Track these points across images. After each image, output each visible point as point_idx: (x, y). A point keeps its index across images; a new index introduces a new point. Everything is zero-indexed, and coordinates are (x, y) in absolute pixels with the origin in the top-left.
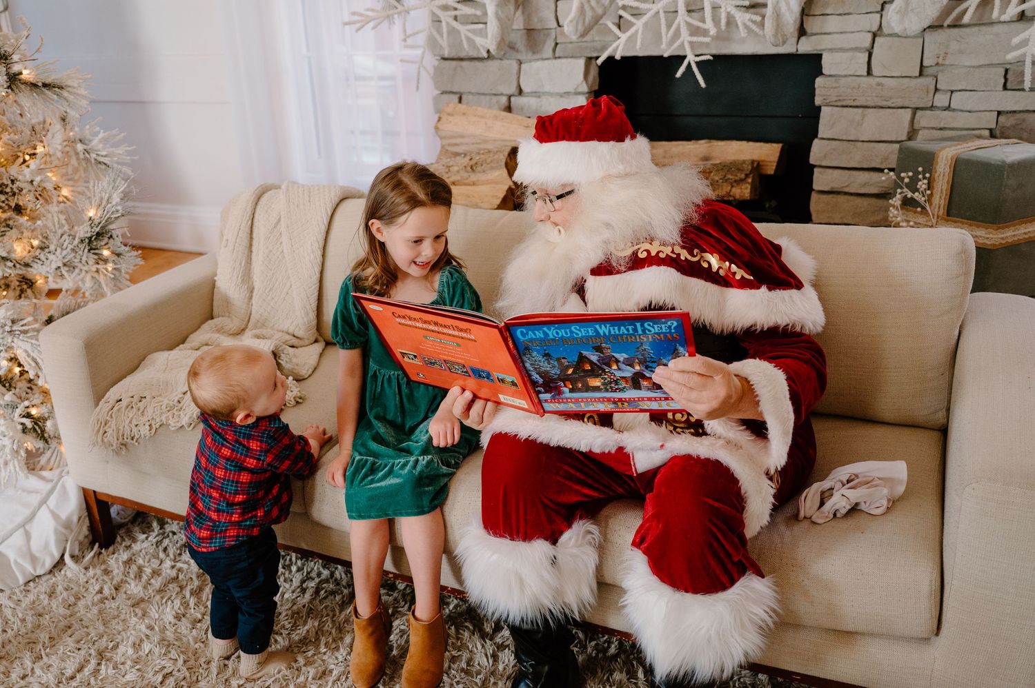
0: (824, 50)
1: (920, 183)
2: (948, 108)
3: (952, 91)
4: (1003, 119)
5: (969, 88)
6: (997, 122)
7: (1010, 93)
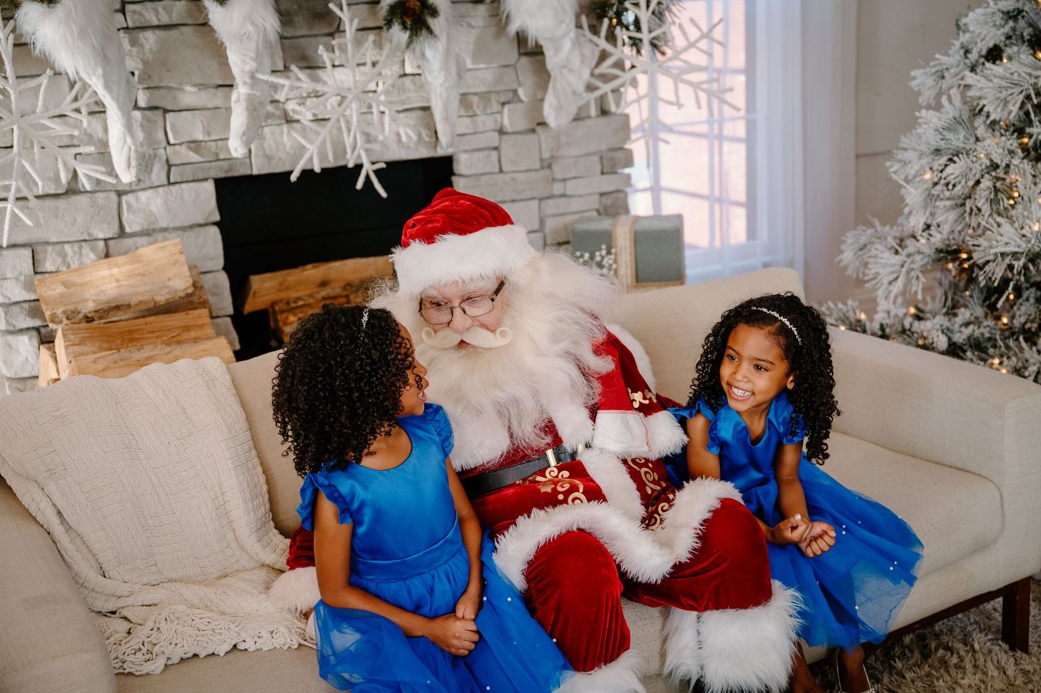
1: (606, 259)
2: (563, 195)
3: (564, 180)
4: (604, 199)
5: (578, 175)
6: (600, 203)
7: (605, 177)
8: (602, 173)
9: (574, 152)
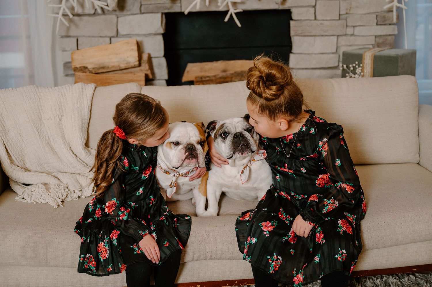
0: (292, 7)
1: (357, 70)
2: (352, 35)
3: (354, 27)
4: (377, 39)
5: (362, 24)
6: (375, 41)
7: (379, 27)
8: (377, 24)
9: (361, 11)
